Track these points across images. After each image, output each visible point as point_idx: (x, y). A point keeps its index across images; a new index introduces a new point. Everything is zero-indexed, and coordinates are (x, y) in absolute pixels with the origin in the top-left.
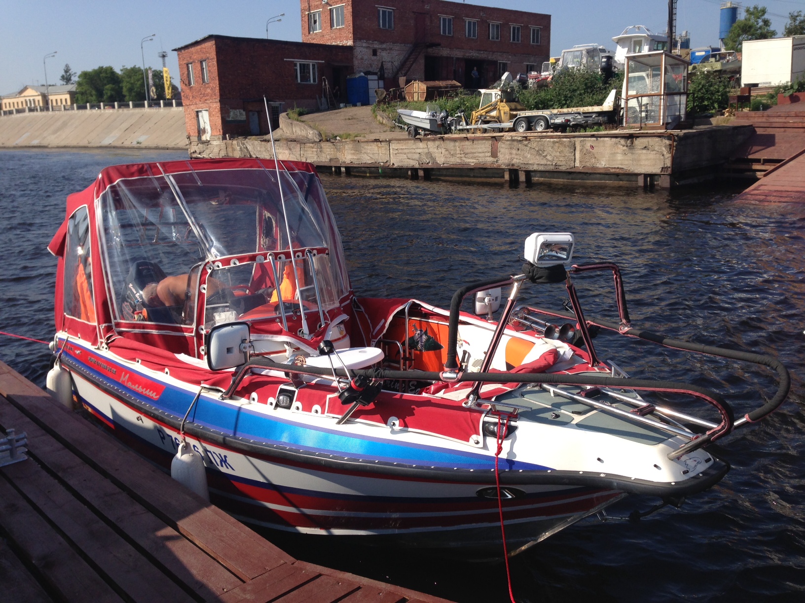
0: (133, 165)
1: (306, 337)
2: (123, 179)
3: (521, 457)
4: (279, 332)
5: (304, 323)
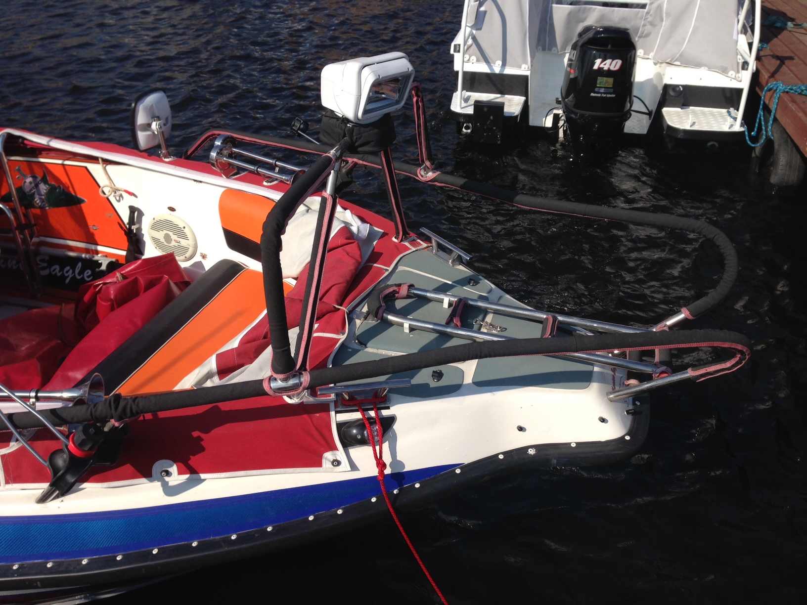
3: (412, 461)
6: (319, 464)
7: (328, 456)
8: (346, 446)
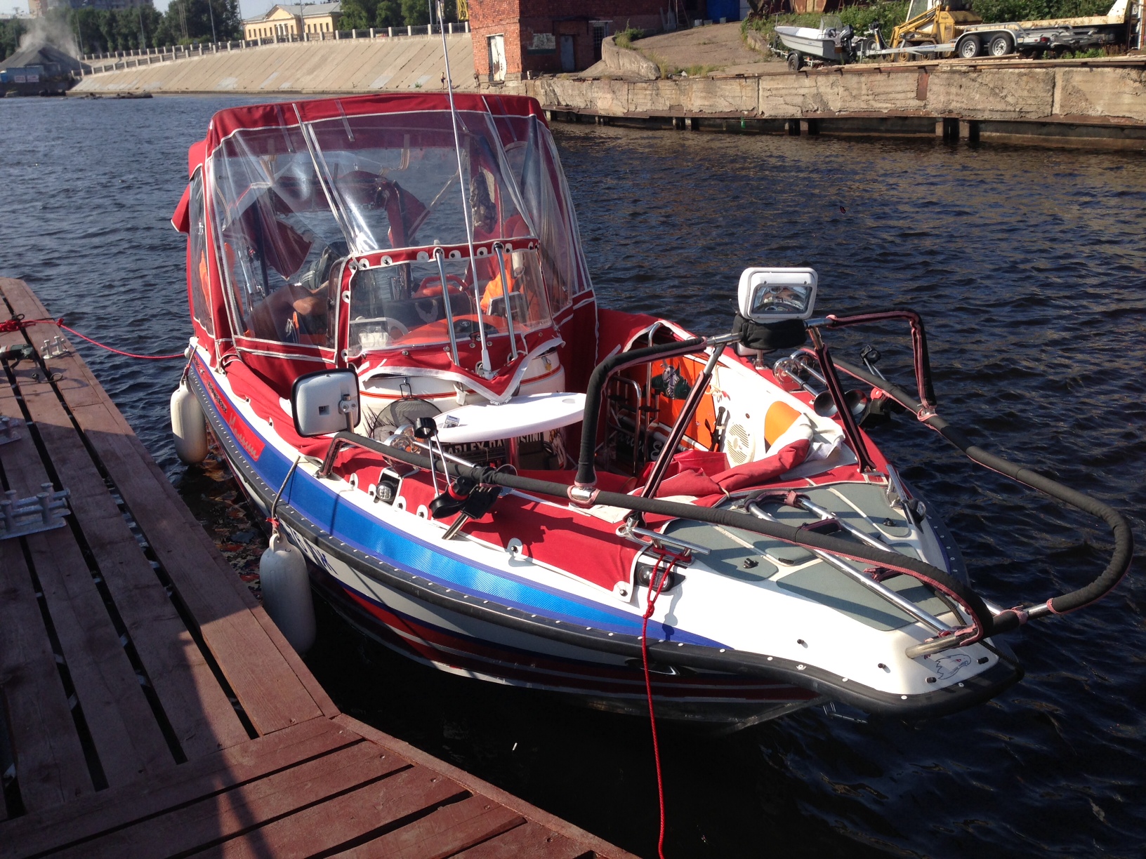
0: (257, 107)
1: (486, 376)
2: (241, 129)
4: (447, 367)
5: (485, 354)
6: (611, 588)
7: (621, 585)
8: (636, 584)
